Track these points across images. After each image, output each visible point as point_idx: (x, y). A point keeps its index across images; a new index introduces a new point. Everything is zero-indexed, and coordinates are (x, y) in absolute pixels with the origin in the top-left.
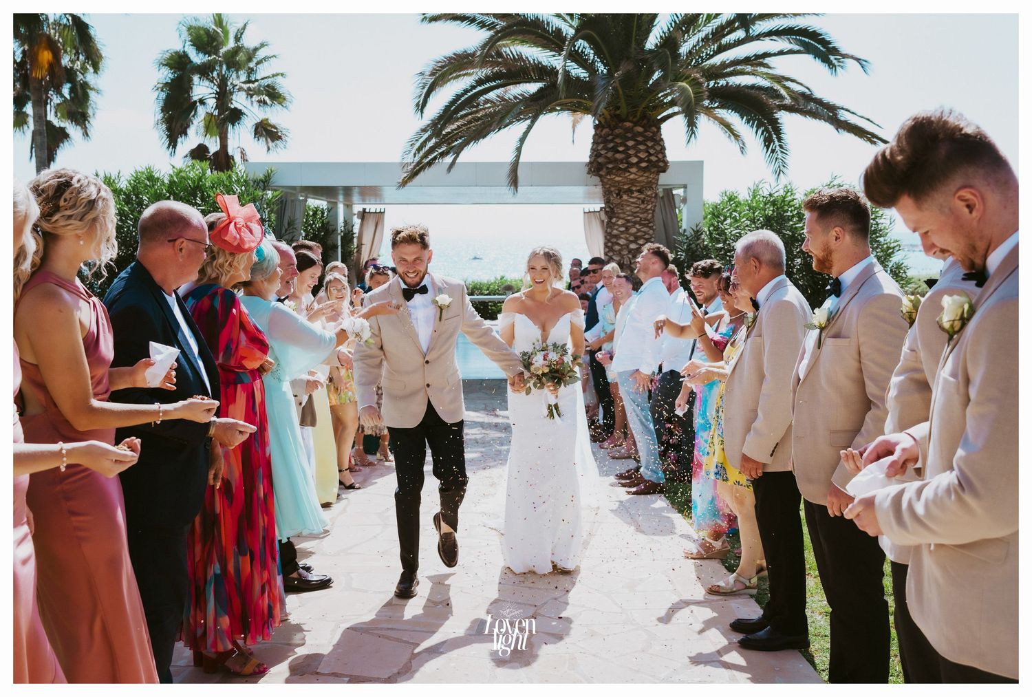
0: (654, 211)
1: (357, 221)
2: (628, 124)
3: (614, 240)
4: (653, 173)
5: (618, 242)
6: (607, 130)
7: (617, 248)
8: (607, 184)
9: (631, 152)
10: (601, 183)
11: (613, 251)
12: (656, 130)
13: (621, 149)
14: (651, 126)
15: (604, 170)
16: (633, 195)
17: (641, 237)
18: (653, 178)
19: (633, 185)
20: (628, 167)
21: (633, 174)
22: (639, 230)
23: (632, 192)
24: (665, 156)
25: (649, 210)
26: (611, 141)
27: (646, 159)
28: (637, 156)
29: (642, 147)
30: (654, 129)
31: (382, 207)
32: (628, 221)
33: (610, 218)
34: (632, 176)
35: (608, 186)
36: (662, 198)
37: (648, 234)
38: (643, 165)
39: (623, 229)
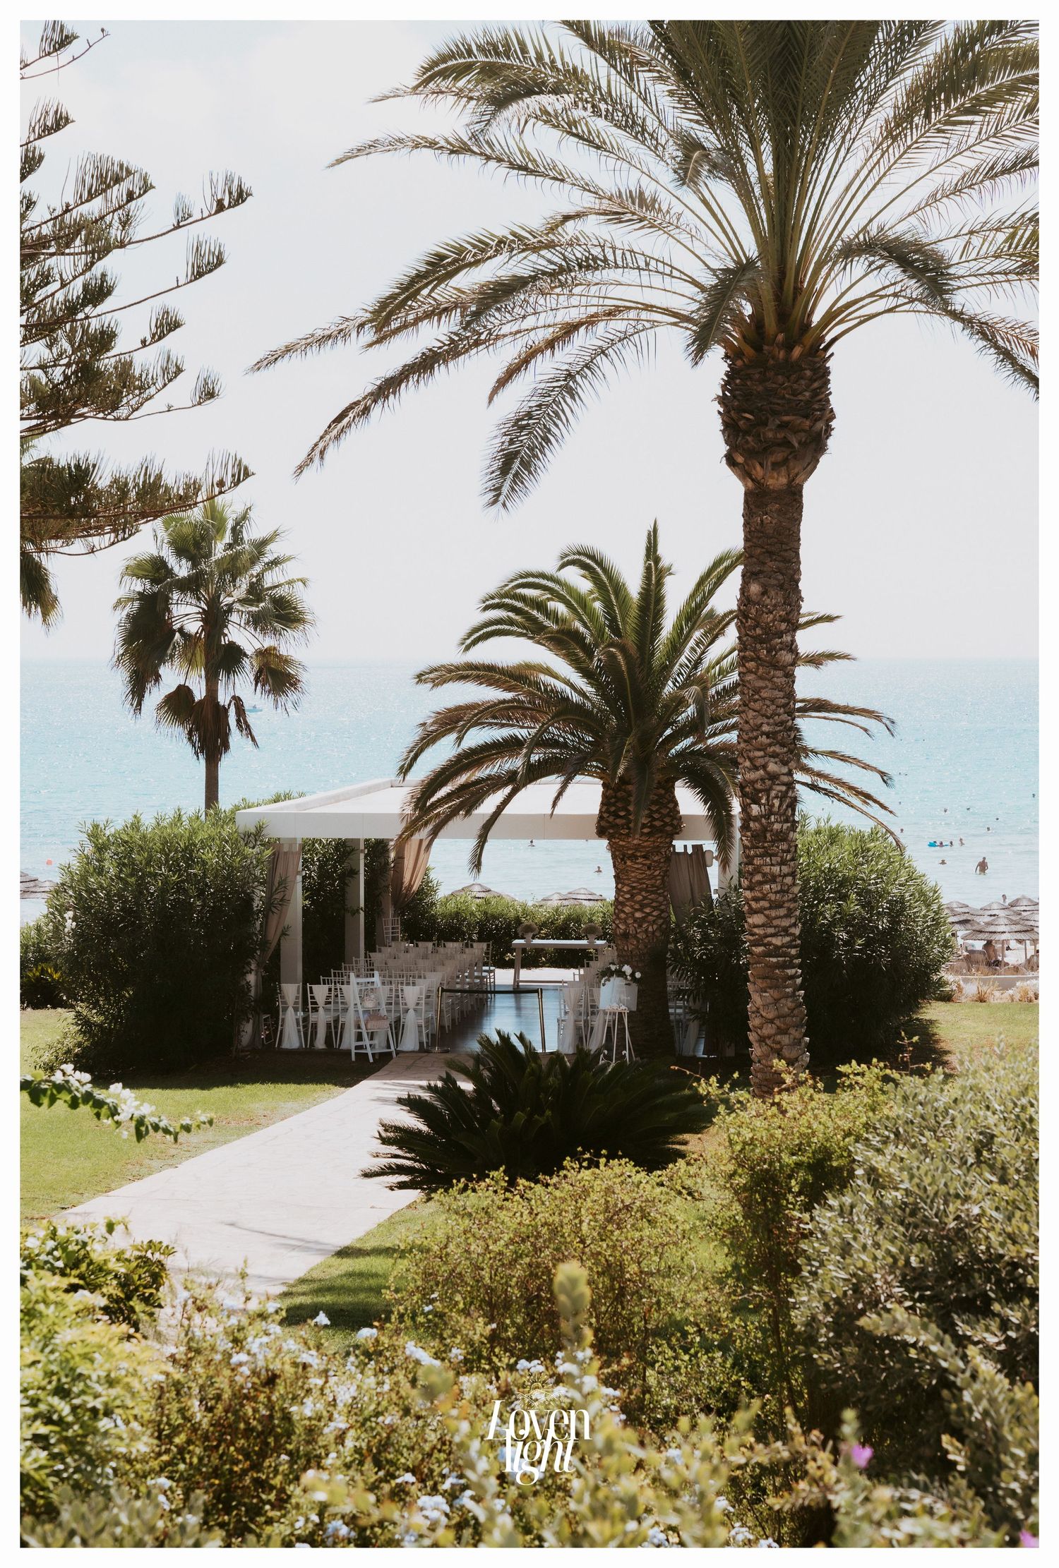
0: (664, 876)
4: (668, 835)
5: (623, 910)
7: (623, 916)
8: (612, 847)
9: (633, 817)
11: (619, 919)
13: (622, 814)
16: (636, 862)
17: (647, 905)
19: (637, 850)
20: (630, 832)
22: (645, 898)
23: (636, 858)
25: (658, 875)
26: (614, 804)
30: (668, 788)
32: (634, 888)
35: (613, 850)
37: (657, 902)
39: (628, 896)
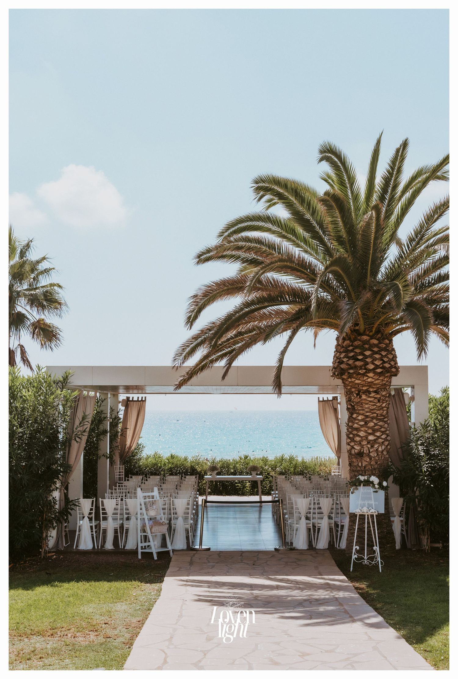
0: (388, 408)
1: (122, 408)
2: (365, 338)
3: (355, 432)
4: (387, 377)
5: (359, 434)
6: (348, 342)
7: (358, 439)
8: (348, 385)
9: (369, 360)
10: (343, 384)
11: (355, 441)
12: (388, 342)
13: (360, 357)
14: (384, 339)
15: (346, 374)
16: (370, 395)
17: (378, 430)
18: (387, 381)
19: (370, 386)
20: (366, 372)
21: (371, 377)
22: (376, 424)
23: (370, 393)
24: (396, 363)
25: (384, 407)
26: (352, 351)
27: (381, 366)
28: (373, 364)
29: (377, 356)
30: (387, 341)
31: (144, 395)
32: (367, 417)
33: (351, 414)
34: (369, 380)
35: (349, 388)
36: (394, 396)
37: (384, 428)
38: (379, 370)
39: (362, 423)
